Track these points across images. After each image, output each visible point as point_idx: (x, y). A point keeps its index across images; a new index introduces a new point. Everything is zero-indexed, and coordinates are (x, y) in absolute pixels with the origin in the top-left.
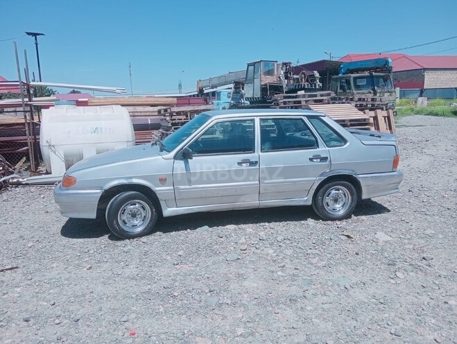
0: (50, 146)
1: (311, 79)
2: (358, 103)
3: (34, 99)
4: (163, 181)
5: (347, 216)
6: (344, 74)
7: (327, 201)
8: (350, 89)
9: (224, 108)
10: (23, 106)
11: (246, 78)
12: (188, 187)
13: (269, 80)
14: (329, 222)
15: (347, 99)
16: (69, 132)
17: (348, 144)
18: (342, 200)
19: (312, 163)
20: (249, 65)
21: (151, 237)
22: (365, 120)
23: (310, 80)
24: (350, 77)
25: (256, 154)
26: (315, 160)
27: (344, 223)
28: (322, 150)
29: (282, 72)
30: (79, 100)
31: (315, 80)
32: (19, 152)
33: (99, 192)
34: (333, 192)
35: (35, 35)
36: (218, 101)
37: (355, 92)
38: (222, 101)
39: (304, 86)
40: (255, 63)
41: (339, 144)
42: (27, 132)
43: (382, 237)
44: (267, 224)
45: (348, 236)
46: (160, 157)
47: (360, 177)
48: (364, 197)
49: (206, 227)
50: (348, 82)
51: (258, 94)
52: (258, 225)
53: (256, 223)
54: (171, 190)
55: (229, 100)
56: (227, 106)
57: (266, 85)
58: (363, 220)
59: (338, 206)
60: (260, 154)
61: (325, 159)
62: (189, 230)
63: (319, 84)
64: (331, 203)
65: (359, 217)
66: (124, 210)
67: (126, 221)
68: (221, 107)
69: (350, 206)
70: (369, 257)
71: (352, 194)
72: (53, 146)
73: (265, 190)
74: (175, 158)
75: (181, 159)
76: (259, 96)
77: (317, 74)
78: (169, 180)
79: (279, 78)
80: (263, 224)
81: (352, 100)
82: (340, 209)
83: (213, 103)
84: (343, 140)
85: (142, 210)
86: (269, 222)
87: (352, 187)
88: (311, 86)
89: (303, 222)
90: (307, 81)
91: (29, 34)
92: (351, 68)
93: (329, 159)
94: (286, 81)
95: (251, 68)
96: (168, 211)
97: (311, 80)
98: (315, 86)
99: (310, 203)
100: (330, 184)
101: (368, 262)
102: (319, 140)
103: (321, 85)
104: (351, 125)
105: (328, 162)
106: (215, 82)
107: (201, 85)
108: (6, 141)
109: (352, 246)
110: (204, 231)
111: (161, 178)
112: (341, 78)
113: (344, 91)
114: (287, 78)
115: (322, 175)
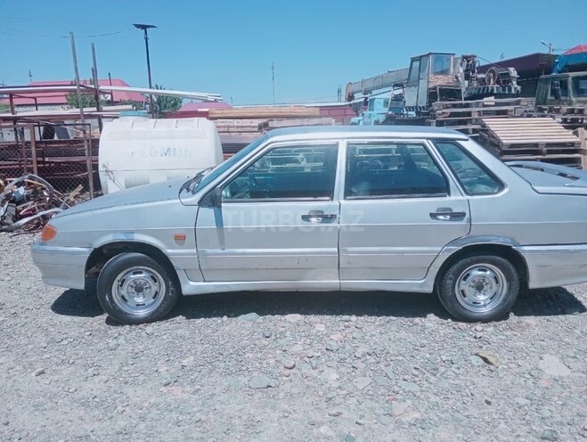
0: (107, 171)
1: (504, 80)
2: (569, 117)
3: (104, 108)
4: (180, 239)
5: (500, 315)
6: (559, 72)
7: (462, 287)
8: (566, 94)
9: (377, 123)
10: (82, 117)
11: (408, 79)
12: (219, 251)
13: (441, 81)
14: (462, 325)
15: (551, 110)
16: (132, 153)
17: (506, 191)
18: (491, 288)
19: (434, 222)
20: (413, 60)
21: (164, 325)
22: (573, 144)
23: (501, 80)
24: (568, 76)
25: (335, 203)
26: (441, 217)
27: (490, 328)
28: (455, 199)
29: (461, 70)
30: (199, 110)
31: (510, 81)
32: (79, 178)
33: (86, 252)
34: (476, 273)
35: (144, 27)
36: (371, 112)
37: (574, 99)
38: (375, 112)
39: (493, 90)
40: (421, 57)
41: (490, 190)
42: (86, 152)
43: (552, 366)
44: (354, 318)
45: (485, 360)
46: (178, 201)
47: (525, 250)
48: (534, 284)
49: (253, 315)
50: (564, 85)
51: (423, 102)
52: (338, 318)
53: (337, 314)
54: (193, 254)
55: (386, 110)
56: (382, 118)
57: (435, 88)
58: (528, 325)
59: (481, 298)
60: (343, 202)
61: (458, 216)
62: (225, 318)
63: (515, 86)
64: (469, 291)
65: (522, 318)
66: (123, 281)
67: (126, 297)
68: (373, 120)
69: (505, 300)
70: (510, 412)
71: (509, 279)
72: (111, 172)
73: (349, 263)
74: (201, 203)
75: (209, 206)
76: (425, 105)
77: (513, 72)
78: (190, 238)
79: (457, 78)
80: (346, 317)
81: (558, 111)
82: (484, 303)
83: (363, 115)
84: (497, 184)
85: (151, 282)
86: (359, 314)
87: (511, 267)
88: (504, 90)
89: (417, 320)
90: (498, 82)
91: (138, 26)
92: (571, 62)
93: (468, 215)
94: (466, 82)
95: (416, 64)
96: (190, 287)
97: (504, 82)
98: (510, 90)
99: (429, 289)
100: (468, 260)
101: (503, 425)
102: (451, 183)
103: (519, 88)
104: (549, 152)
105: (464, 222)
106: (369, 85)
107: (350, 91)
108: (74, 163)
109: (486, 381)
110: (249, 322)
111: (178, 233)
112: (554, 78)
113: (557, 97)
114: (467, 77)
115: (452, 243)
